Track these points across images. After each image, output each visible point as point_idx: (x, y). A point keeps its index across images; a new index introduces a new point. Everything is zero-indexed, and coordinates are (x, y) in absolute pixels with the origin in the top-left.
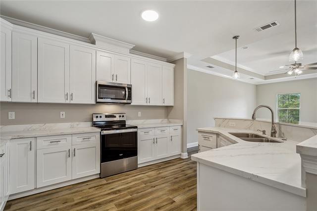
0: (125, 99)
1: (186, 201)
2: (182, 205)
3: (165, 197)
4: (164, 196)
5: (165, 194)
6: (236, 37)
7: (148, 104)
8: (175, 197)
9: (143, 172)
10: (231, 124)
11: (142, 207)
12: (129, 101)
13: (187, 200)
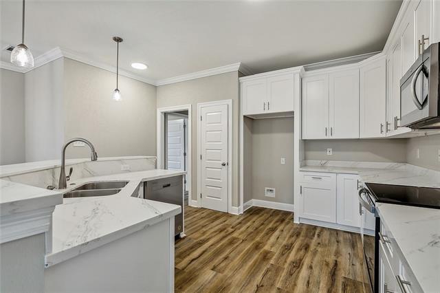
1: (197, 274)
2: (202, 268)
3: (228, 272)
4: (230, 274)
5: (231, 277)
8: (215, 276)
11: (244, 255)
13: (196, 277)
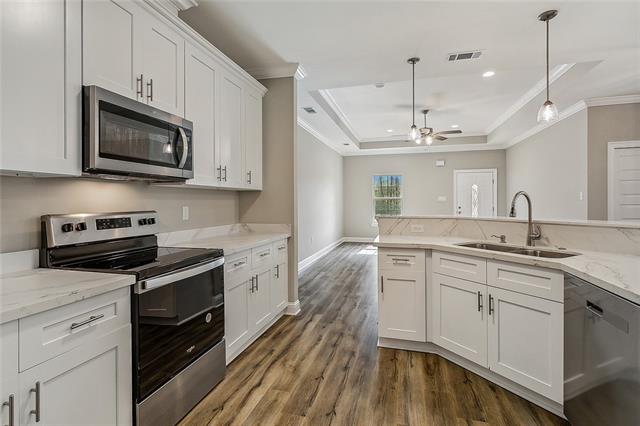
0: (177, 166)
6: (413, 61)
7: (223, 185)
9: (254, 381)
10: (416, 228)
12: (186, 173)
